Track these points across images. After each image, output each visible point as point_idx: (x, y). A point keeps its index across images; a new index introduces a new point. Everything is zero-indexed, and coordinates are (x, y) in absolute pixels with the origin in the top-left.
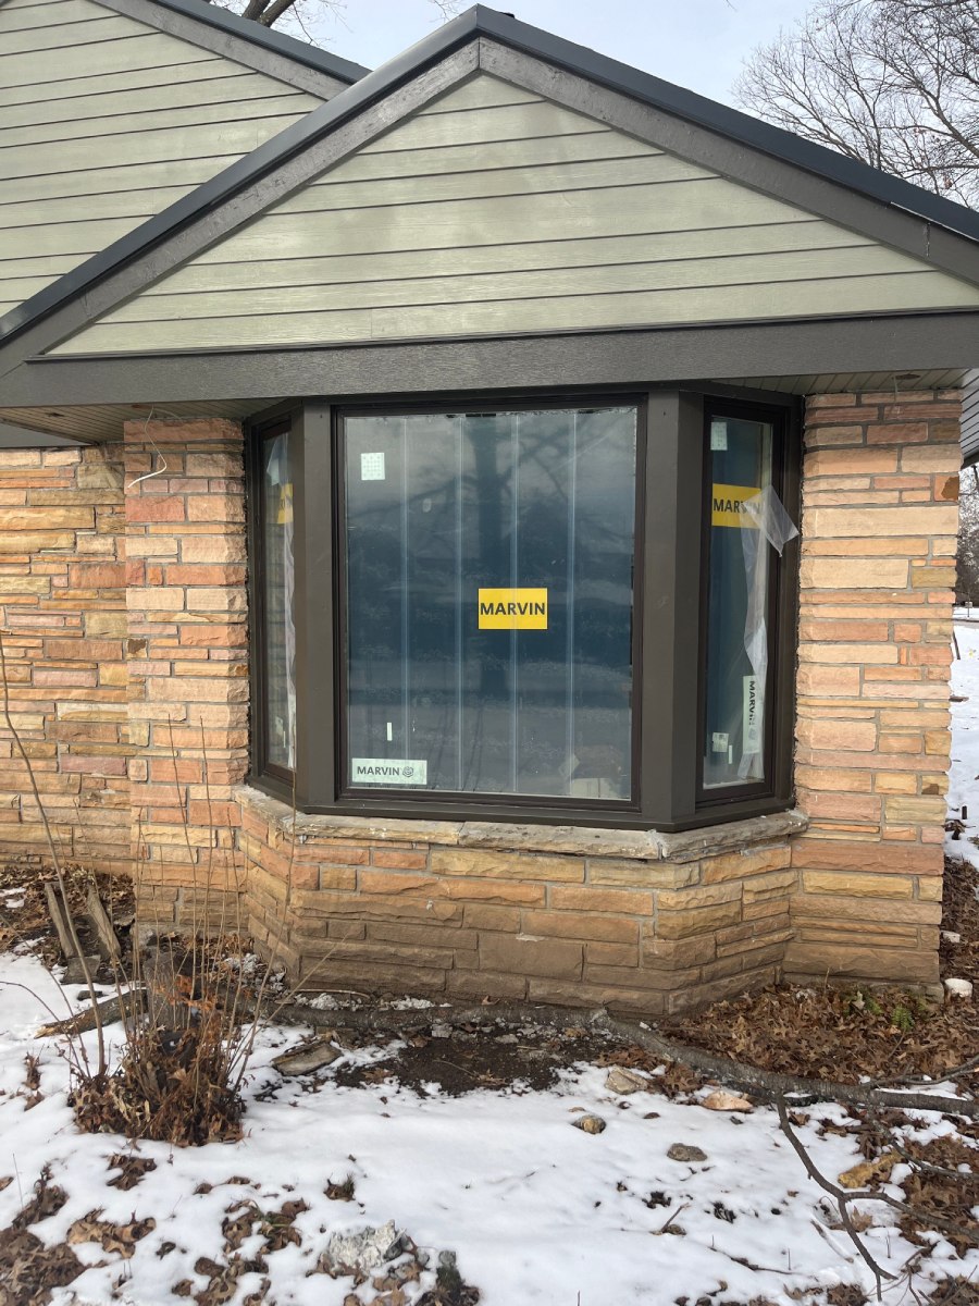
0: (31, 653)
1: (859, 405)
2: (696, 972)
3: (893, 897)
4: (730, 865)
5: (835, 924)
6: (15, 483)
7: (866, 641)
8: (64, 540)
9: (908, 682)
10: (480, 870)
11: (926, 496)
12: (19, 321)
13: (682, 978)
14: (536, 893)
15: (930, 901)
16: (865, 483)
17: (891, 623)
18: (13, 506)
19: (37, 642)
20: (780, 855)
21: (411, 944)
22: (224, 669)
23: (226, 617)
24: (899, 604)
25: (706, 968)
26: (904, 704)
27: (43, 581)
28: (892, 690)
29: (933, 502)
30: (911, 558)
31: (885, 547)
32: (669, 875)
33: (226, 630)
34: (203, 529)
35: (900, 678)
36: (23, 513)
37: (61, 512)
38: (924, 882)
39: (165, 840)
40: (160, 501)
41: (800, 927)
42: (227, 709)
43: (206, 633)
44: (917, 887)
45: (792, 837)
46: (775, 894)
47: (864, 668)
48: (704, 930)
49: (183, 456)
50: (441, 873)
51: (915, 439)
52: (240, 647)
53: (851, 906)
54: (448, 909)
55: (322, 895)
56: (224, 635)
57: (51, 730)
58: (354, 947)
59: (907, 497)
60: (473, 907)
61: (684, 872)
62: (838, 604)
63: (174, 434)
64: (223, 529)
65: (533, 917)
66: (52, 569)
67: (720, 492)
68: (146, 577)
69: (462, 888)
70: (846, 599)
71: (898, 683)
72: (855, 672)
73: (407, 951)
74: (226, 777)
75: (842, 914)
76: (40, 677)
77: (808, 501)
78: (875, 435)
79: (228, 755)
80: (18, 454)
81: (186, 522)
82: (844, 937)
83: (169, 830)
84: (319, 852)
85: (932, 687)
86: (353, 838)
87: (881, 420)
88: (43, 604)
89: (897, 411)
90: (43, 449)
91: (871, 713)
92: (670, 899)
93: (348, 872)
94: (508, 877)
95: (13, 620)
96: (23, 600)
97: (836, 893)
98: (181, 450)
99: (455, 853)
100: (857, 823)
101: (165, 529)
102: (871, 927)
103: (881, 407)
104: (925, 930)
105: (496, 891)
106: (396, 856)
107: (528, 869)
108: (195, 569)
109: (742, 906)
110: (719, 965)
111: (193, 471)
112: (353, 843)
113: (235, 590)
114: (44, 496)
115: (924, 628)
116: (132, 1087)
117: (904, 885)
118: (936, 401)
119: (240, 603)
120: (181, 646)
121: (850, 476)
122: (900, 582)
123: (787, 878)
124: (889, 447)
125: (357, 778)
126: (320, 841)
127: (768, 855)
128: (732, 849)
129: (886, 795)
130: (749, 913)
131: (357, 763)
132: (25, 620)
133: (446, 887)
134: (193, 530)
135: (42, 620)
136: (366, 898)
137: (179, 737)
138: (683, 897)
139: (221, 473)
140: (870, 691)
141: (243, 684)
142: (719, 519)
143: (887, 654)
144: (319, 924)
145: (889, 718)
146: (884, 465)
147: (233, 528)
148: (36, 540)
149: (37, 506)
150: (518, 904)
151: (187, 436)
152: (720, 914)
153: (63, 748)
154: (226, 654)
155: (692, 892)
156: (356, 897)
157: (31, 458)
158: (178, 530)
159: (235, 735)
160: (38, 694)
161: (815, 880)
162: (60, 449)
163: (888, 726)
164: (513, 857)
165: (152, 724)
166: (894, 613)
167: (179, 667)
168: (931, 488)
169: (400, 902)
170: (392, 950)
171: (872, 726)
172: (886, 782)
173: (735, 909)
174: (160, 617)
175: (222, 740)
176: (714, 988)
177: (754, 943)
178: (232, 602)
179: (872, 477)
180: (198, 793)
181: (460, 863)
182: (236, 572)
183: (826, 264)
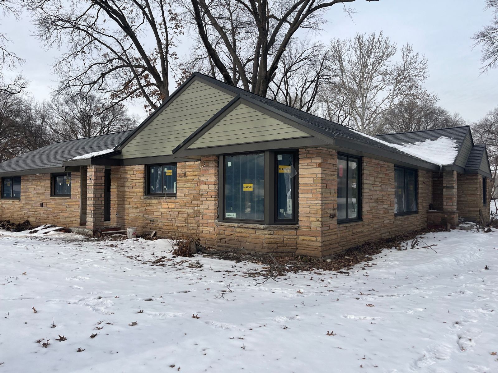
0: (192, 198)
1: (305, 150)
2: (272, 250)
3: (313, 241)
4: (280, 232)
5: (304, 246)
6: (191, 167)
7: (308, 193)
8: (197, 177)
9: (315, 200)
10: (241, 232)
11: (316, 166)
12: (183, 144)
13: (269, 251)
14: (248, 235)
15: (319, 242)
16: (306, 164)
17: (311, 190)
18: (190, 172)
19: (193, 196)
20: (294, 232)
21: (231, 244)
22: (213, 199)
23: (214, 190)
24: (312, 186)
25: (275, 250)
26: (314, 204)
27: (194, 185)
28: (312, 202)
29: (317, 168)
30: (314, 178)
31: (310, 176)
32: (266, 232)
33: (214, 192)
34: (211, 175)
35: (313, 199)
36: (191, 173)
37: (197, 172)
38: (318, 238)
39: (205, 229)
40: (205, 170)
41: (299, 247)
42: (214, 206)
43: (211, 193)
44: (317, 239)
45: (296, 229)
46: (292, 239)
47: (307, 198)
48: (274, 243)
49: (209, 162)
50: (236, 232)
51: (314, 156)
52: (216, 195)
53: (306, 242)
54: (236, 238)
55: (220, 236)
56: (214, 193)
57: (194, 212)
58: (224, 244)
59: (313, 167)
60: (240, 238)
61: (270, 232)
62: (303, 186)
63: (207, 159)
64: (214, 175)
65: (249, 240)
66: (195, 183)
67: (280, 167)
68: (203, 183)
69: (239, 234)
70: (304, 185)
71: (313, 200)
72: (306, 199)
73: (231, 245)
74: (213, 218)
75: (304, 244)
76: (193, 202)
77: (300, 167)
78: (308, 156)
79: (214, 214)
80: (191, 162)
81: (209, 174)
82: (306, 248)
83: (205, 228)
84: (219, 228)
85: (318, 201)
86: (223, 226)
87: (309, 153)
88: (194, 189)
89: (311, 151)
90: (195, 161)
91: (309, 206)
92: (267, 236)
93: (223, 232)
94: (245, 233)
95: (189, 192)
96: (191, 188)
97: (304, 240)
98: (208, 162)
99: (238, 228)
100: (307, 227)
101: (206, 175)
102: (310, 247)
103: (309, 151)
104: (318, 247)
105: (243, 235)
106: (230, 229)
107: (248, 231)
108: (210, 182)
109: (284, 240)
110: (278, 250)
111: (210, 165)
112: (224, 227)
113: (216, 186)
114: (195, 169)
115: (316, 190)
116: (178, 251)
117: (314, 239)
118: (317, 149)
119: (216, 188)
120: (208, 195)
121: (304, 163)
122: (312, 182)
123: (295, 237)
124: (310, 158)
125: (227, 216)
126: (220, 226)
127: (290, 232)
128: (281, 229)
129: (311, 221)
130: (285, 242)
131: (227, 214)
132: (191, 192)
133: (236, 234)
134: (210, 175)
135: (194, 192)
136: (226, 236)
137: (207, 211)
138: (269, 236)
139: (214, 165)
140: (309, 202)
141: (217, 202)
142: (280, 171)
143: (310, 195)
144: (219, 240)
145: (311, 207)
146: (309, 161)
147: (215, 175)
148: (193, 177)
149: (193, 171)
150: (246, 237)
151: (209, 159)
152: (278, 240)
153: (196, 215)
154: (214, 197)
155: (271, 236)
156: (224, 236)
157: (192, 163)
158: (208, 175)
159: (215, 211)
160: (192, 205)
161: (301, 237)
162: (197, 161)
163: (311, 209)
164: (246, 229)
165: (203, 209)
166: (311, 188)
167: (207, 199)
168: (316, 165)
169: (230, 237)
170: (229, 245)
171: (309, 208)
172: (311, 219)
173: (282, 240)
174: (205, 190)
175: (213, 211)
176: (277, 254)
177: (287, 248)
178: (215, 187)
179: (308, 163)
180: (210, 221)
181: (238, 230)
182: (216, 182)
183: (286, 130)
